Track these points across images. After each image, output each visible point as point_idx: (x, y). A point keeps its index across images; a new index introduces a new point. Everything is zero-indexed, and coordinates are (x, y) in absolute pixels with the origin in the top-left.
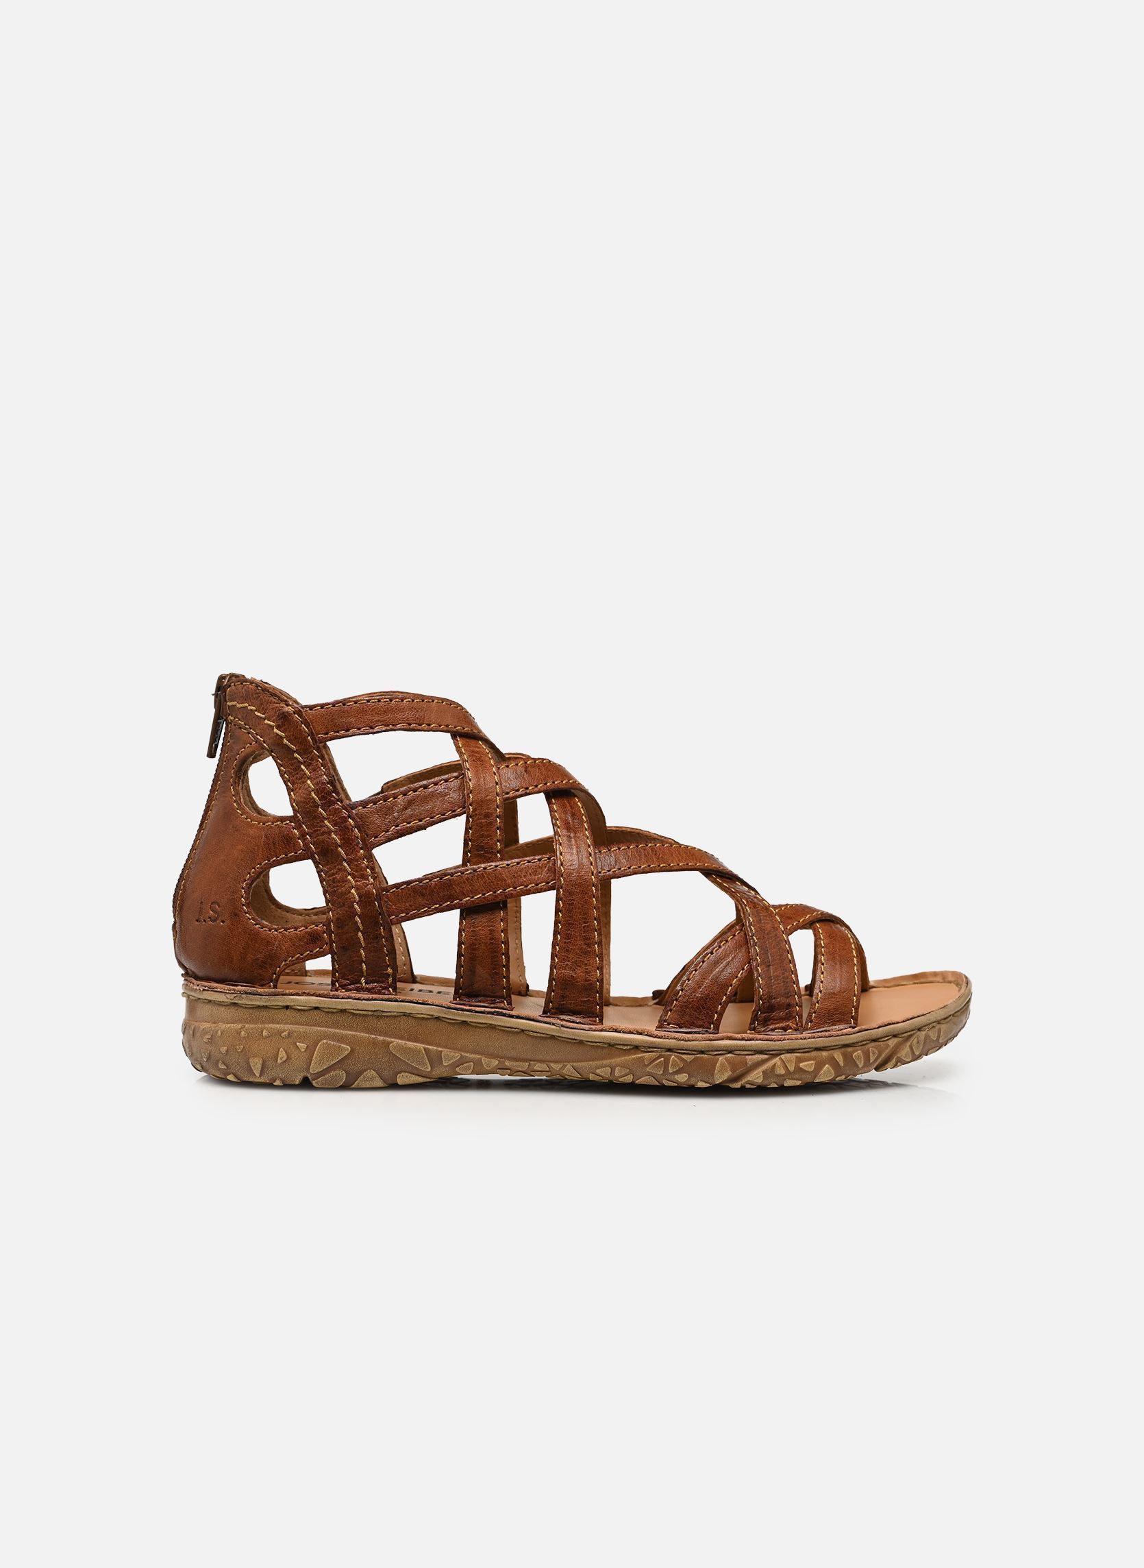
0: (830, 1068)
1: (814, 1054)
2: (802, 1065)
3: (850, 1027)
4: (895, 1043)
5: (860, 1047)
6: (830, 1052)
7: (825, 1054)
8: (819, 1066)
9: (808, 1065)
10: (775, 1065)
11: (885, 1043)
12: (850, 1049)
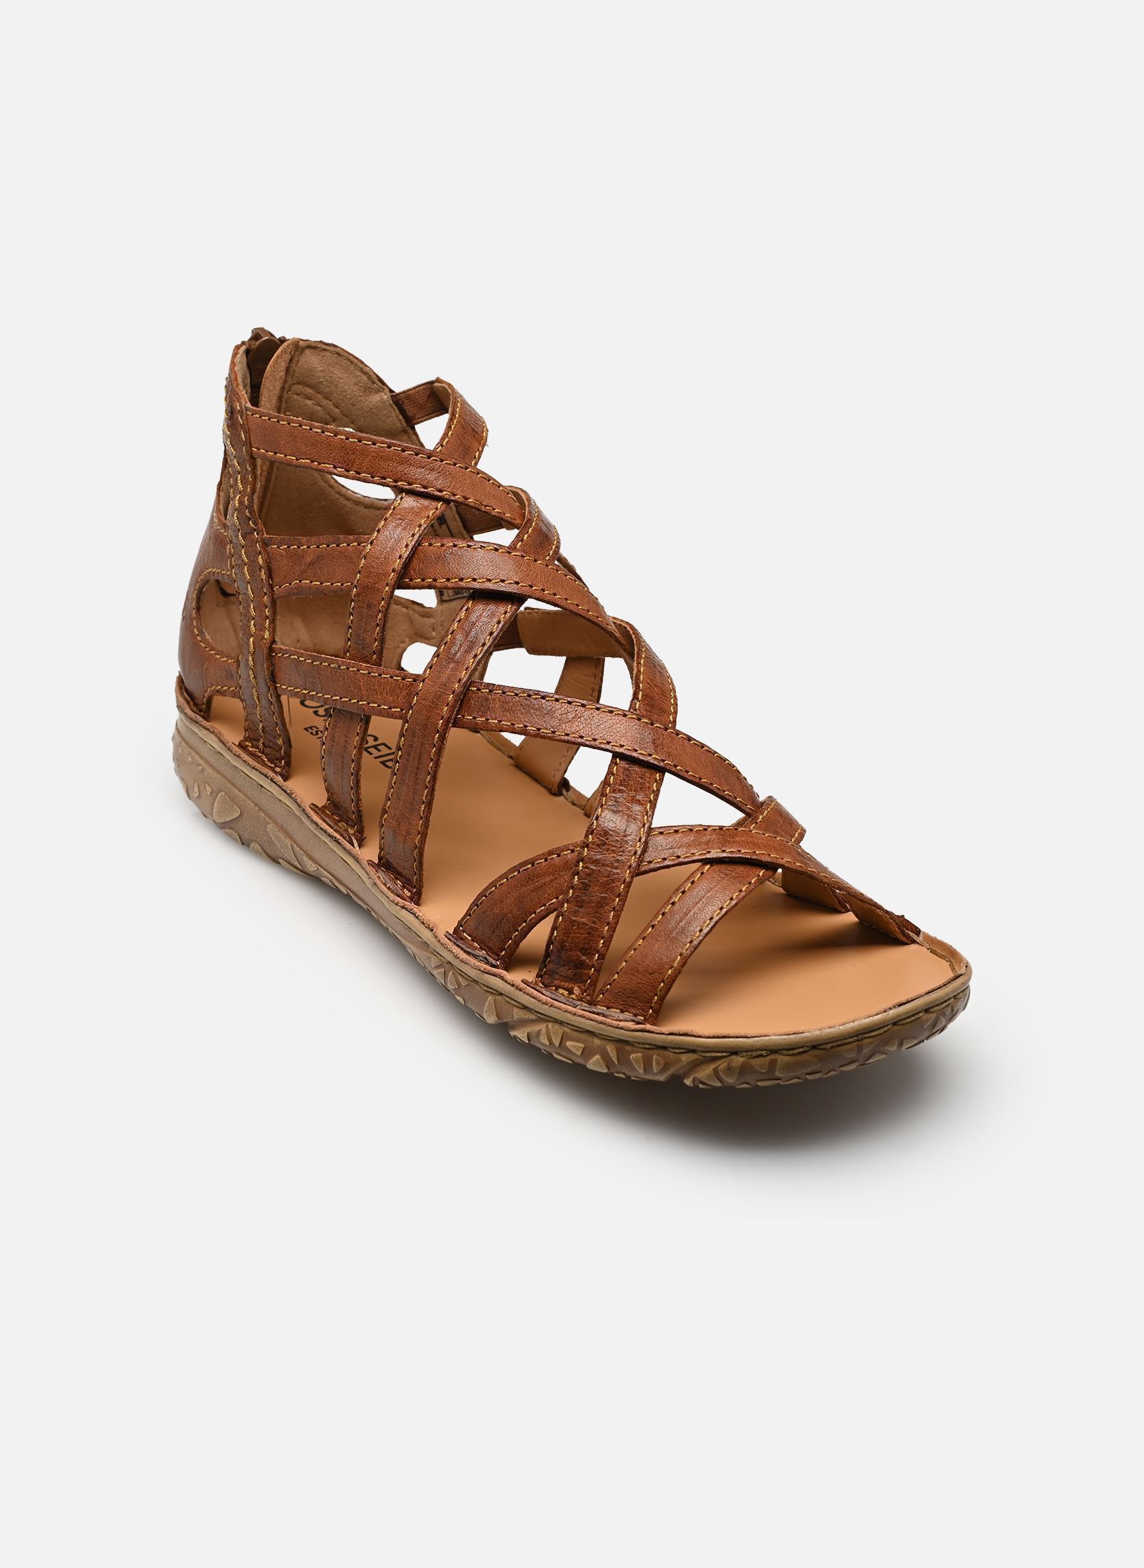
0: (601, 1060)
1: (583, 1036)
2: (569, 1044)
3: (633, 1021)
4: (691, 1059)
5: (642, 1050)
6: (603, 1042)
7: (597, 1041)
8: (587, 1053)
9: (575, 1046)
10: (541, 1030)
11: (676, 1055)
12: (628, 1048)
